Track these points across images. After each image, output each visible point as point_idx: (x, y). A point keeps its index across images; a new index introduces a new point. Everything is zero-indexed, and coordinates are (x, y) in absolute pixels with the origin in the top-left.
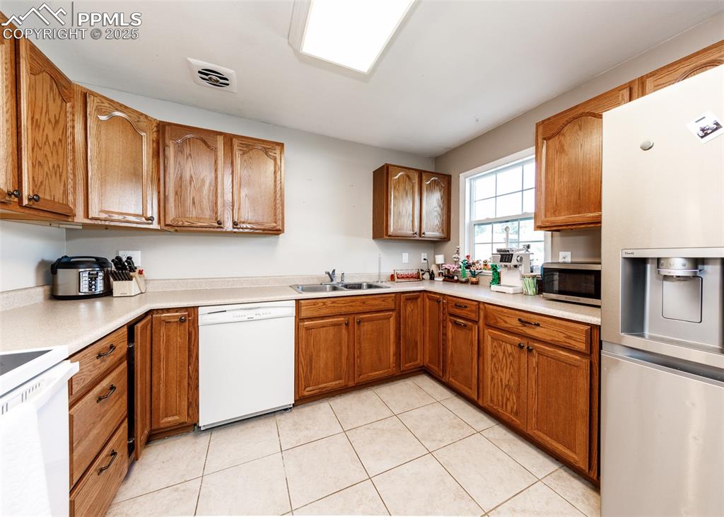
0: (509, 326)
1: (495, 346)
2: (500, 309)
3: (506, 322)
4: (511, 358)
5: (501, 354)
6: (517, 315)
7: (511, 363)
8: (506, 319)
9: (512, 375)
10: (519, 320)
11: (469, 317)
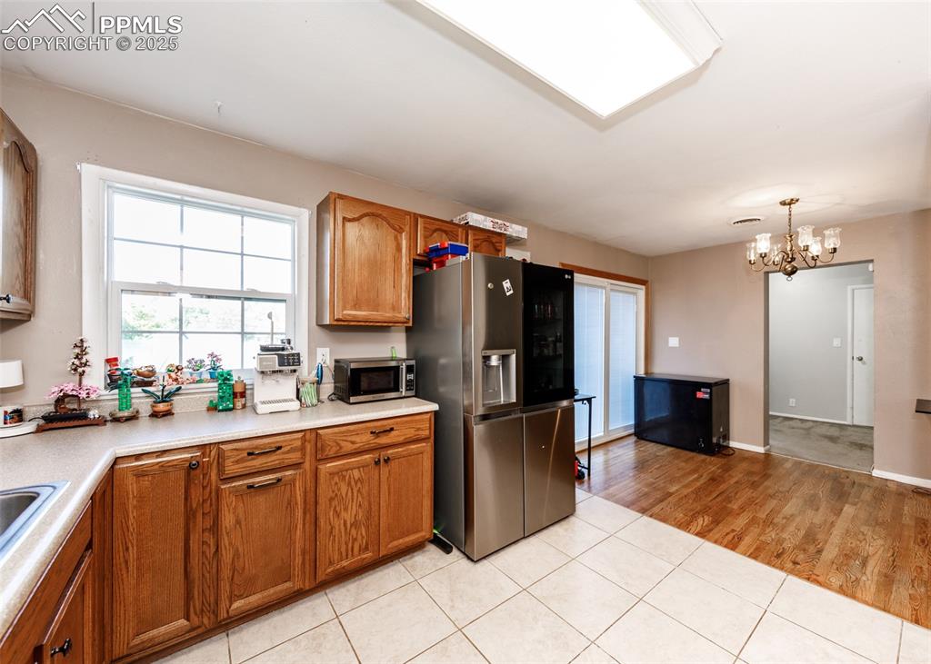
0: (358, 445)
1: (336, 483)
2: (344, 428)
3: (353, 443)
4: (359, 485)
5: (344, 488)
6: (368, 428)
7: (359, 491)
8: (353, 439)
9: (360, 505)
10: (372, 433)
11: (287, 462)
